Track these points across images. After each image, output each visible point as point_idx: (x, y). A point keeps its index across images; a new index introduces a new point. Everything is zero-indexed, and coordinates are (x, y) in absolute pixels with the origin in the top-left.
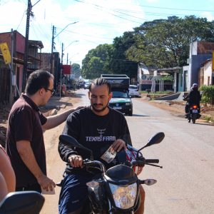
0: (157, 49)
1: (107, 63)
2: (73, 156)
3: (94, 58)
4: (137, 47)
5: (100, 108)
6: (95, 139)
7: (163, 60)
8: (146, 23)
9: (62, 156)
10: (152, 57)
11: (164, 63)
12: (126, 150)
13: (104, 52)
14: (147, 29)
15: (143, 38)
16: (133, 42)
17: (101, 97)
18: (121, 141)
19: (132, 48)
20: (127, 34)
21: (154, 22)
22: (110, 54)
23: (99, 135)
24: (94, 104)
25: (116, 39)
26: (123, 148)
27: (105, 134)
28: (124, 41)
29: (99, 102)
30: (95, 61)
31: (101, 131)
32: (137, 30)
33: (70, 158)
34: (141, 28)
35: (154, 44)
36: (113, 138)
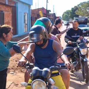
0: (85, 11)
1: (69, 16)
2: (69, 41)
3: (65, 14)
4: (78, 10)
5: (75, 28)
6: (74, 36)
7: (86, 14)
8: (81, 3)
9: (66, 41)
10: (83, 13)
11: (87, 15)
12: (83, 39)
13: (68, 12)
14: (81, 5)
15: (80, 8)
16: (77, 9)
17: (76, 25)
18: (81, 37)
19: (77, 11)
20: (75, 7)
21: (83, 3)
22: (70, 13)
23: (75, 35)
24: (74, 27)
25: (72, 8)
26: (82, 39)
27: (77, 35)
28: (74, 9)
29: (75, 26)
30: (66, 15)
31: (76, 34)
32: (78, 5)
33: (68, 42)
34: (80, 5)
35: (84, 9)
36: (79, 36)
